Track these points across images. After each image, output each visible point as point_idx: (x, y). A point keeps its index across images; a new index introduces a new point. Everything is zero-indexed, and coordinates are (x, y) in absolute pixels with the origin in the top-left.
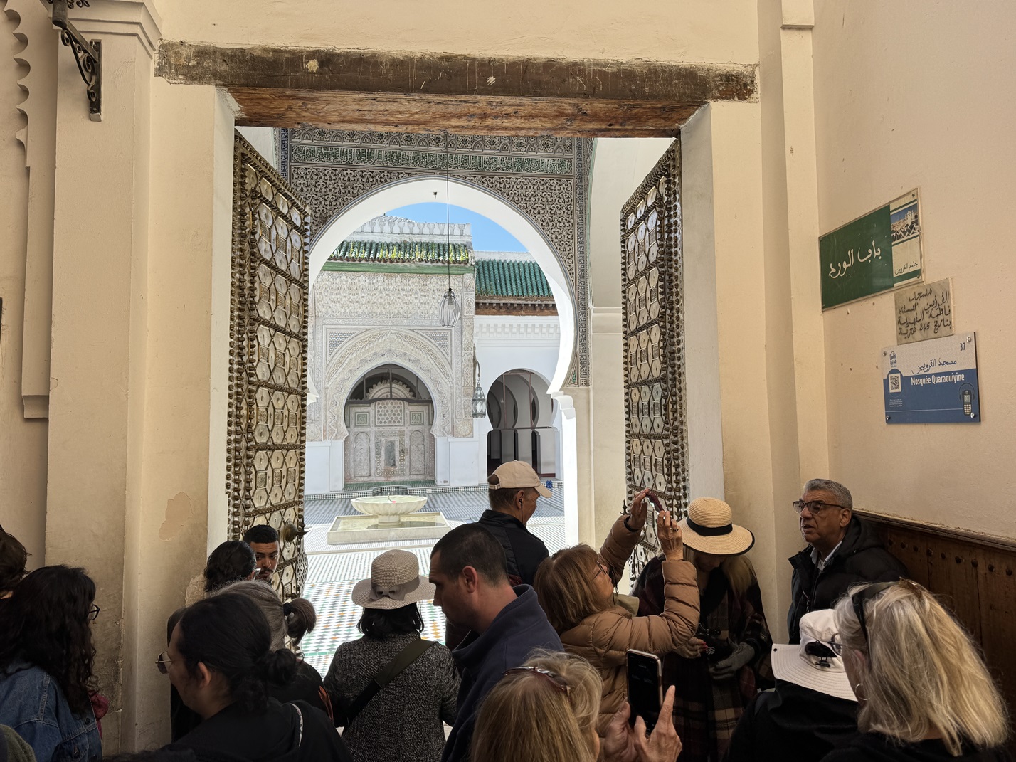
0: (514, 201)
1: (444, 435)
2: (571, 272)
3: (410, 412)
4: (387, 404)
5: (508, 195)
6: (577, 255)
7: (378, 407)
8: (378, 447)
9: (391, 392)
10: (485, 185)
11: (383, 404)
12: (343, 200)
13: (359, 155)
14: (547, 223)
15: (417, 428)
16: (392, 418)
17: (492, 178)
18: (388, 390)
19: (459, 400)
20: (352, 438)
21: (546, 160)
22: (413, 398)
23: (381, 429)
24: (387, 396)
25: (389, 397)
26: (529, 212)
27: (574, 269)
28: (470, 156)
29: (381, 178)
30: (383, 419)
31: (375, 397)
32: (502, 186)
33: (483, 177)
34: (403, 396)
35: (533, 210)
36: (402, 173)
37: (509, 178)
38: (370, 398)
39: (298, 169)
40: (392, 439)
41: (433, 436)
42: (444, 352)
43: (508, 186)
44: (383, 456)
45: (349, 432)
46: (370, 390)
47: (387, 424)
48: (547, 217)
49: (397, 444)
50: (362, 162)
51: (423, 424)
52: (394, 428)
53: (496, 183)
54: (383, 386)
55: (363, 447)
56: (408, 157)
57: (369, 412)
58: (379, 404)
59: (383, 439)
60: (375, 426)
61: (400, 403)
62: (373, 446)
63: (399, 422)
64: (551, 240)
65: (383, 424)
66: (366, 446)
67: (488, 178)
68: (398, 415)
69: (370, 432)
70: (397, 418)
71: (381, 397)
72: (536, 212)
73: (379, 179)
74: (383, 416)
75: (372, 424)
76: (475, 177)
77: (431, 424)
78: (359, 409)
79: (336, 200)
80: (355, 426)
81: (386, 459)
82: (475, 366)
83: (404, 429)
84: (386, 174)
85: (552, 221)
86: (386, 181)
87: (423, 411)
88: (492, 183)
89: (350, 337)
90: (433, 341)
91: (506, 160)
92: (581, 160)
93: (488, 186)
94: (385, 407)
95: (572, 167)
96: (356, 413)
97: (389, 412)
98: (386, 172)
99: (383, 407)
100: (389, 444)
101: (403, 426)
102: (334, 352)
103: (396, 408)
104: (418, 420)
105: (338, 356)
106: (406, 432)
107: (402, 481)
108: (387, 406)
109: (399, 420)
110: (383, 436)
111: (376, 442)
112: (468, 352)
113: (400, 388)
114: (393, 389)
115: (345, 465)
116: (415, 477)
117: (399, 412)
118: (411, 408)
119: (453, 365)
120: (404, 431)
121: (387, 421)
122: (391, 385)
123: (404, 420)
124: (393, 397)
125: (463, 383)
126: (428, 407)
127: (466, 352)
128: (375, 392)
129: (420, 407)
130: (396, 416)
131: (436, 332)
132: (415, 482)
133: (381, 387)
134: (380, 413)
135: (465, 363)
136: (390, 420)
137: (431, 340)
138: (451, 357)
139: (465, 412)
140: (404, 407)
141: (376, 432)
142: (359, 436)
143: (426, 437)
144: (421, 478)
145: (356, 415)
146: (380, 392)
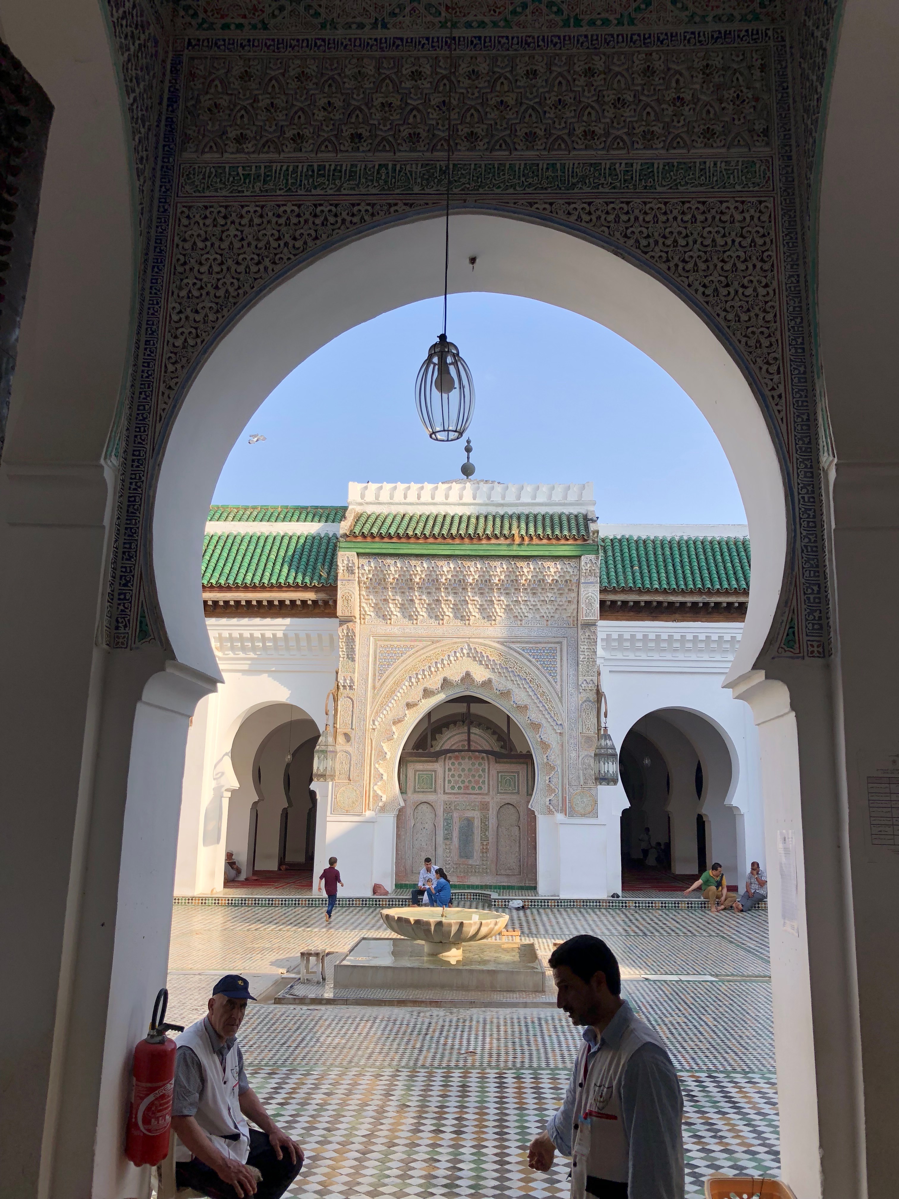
0: (639, 248)
1: (550, 812)
2: (776, 393)
3: (498, 773)
4: (463, 758)
5: (626, 236)
6: (788, 355)
7: (448, 764)
8: (448, 827)
9: (469, 740)
10: (573, 218)
11: (457, 758)
12: (274, 263)
13: (312, 176)
14: (716, 290)
15: (508, 798)
16: (470, 782)
17: (590, 204)
18: (465, 736)
19: (574, 754)
20: (409, 811)
21: (710, 163)
22: (503, 751)
23: (452, 798)
24: (463, 746)
25: (466, 748)
26: (673, 269)
27: (781, 387)
28: (543, 165)
29: (353, 215)
30: (456, 782)
31: (444, 748)
32: (611, 218)
33: (569, 204)
34: (487, 747)
35: (681, 265)
36: (396, 204)
37: (628, 203)
38: (438, 749)
39: (189, 208)
40: (469, 814)
41: (533, 812)
42: (550, 678)
43: (625, 218)
44: (456, 841)
45: (405, 801)
46: (437, 736)
47: (462, 791)
48: (715, 277)
49: (477, 823)
50: (315, 188)
51: (518, 793)
52: (472, 797)
53: (599, 213)
54: (457, 731)
55: (426, 826)
56: (411, 172)
57: (435, 771)
58: (450, 758)
59: (456, 815)
60: (445, 793)
61: (483, 758)
62: (441, 823)
63: (480, 788)
64: (723, 324)
65: (456, 791)
66: (430, 825)
67: (579, 206)
68: (480, 776)
69: (436, 802)
70: (477, 782)
71: (453, 748)
72: (689, 266)
73: (348, 219)
74: (457, 778)
75: (440, 790)
76: (551, 204)
77: (530, 793)
78: (419, 766)
79: (258, 264)
80: (415, 791)
81: (460, 847)
82: (599, 701)
83: (487, 799)
84: (363, 207)
85: (727, 285)
86: (362, 220)
87: (518, 773)
88: (590, 213)
89: (408, 654)
90: (533, 660)
91: (620, 168)
92: (790, 158)
93: (579, 218)
94: (460, 764)
95: (769, 174)
96: (416, 771)
97: (466, 772)
98: (363, 204)
99: (456, 763)
100: (465, 822)
101: (486, 794)
102: (385, 675)
103: (477, 765)
104: (510, 785)
105: (390, 682)
106: (491, 805)
107: (484, 884)
108: (462, 762)
109: (481, 785)
110: (455, 809)
111: (445, 819)
112: (588, 679)
113: (483, 735)
114: (472, 737)
115: (397, 854)
116: (506, 880)
117: (481, 772)
118: (499, 767)
119: (565, 699)
120: (488, 802)
121: (462, 786)
122: (469, 730)
123: (489, 785)
124: (472, 748)
125: (580, 727)
126: (525, 766)
127: (585, 678)
128: (445, 739)
129: (513, 765)
130: (477, 778)
131: (539, 645)
132: (504, 887)
133: (454, 733)
134: (452, 772)
135: (584, 695)
136: (467, 784)
137: (531, 658)
138: (561, 685)
139: (584, 775)
140: (489, 764)
141: (445, 803)
142: (419, 808)
143: (521, 814)
144: (514, 881)
145: (415, 775)
146: (452, 739)
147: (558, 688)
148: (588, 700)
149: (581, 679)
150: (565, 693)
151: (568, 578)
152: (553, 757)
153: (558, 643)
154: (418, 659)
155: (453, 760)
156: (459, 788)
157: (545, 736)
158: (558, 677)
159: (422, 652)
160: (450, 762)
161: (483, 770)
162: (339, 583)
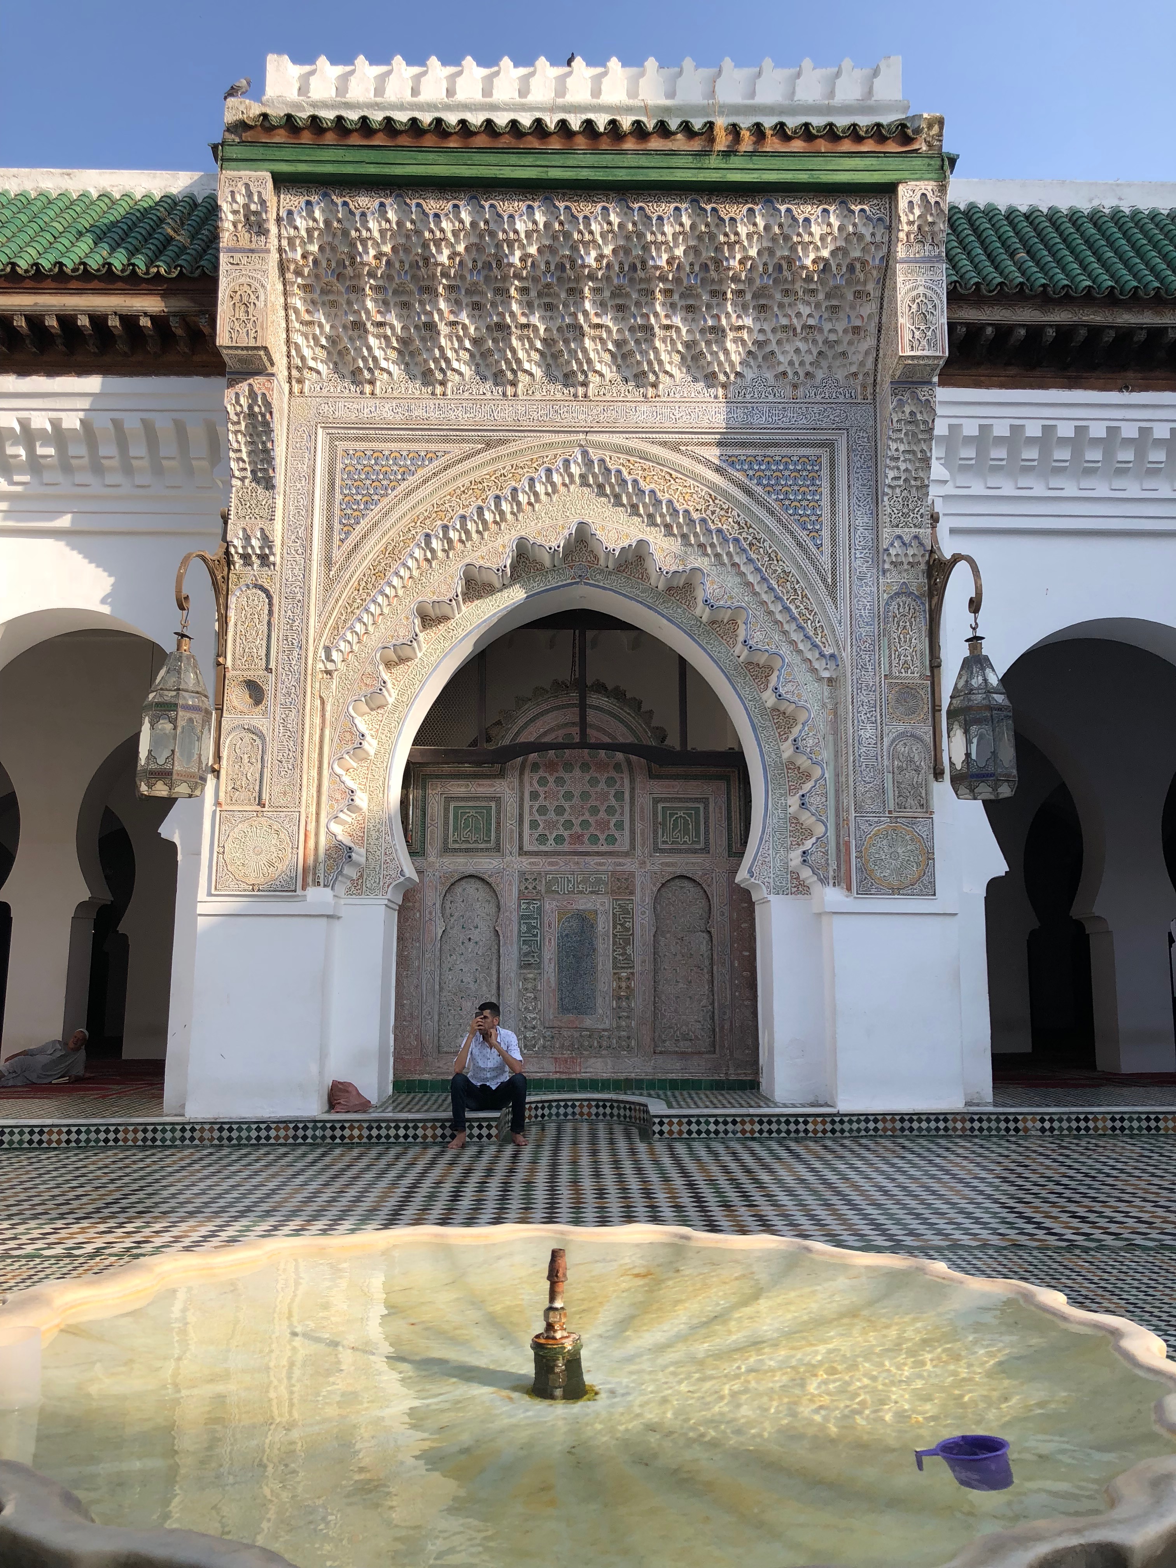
1: (800, 888)
3: (656, 801)
4: (568, 767)
7: (531, 781)
8: (531, 937)
9: (583, 723)
11: (551, 767)
15: (683, 864)
16: (585, 824)
18: (572, 715)
19: (869, 733)
20: (432, 898)
22: (667, 747)
23: (541, 864)
24: (569, 735)
25: (576, 741)
30: (551, 826)
31: (522, 739)
34: (626, 738)
38: (504, 744)
40: (583, 903)
41: (748, 893)
42: (802, 535)
44: (550, 970)
45: (420, 872)
47: (566, 847)
49: (604, 925)
51: (707, 851)
52: (592, 861)
54: (553, 704)
55: (475, 935)
57: (498, 800)
58: (535, 767)
59: (550, 905)
60: (522, 852)
61: (617, 767)
62: (512, 929)
63: (611, 839)
65: (550, 846)
66: (482, 934)
68: (610, 810)
69: (500, 872)
70: (603, 825)
71: (543, 740)
74: (552, 815)
75: (508, 846)
77: (737, 851)
78: (458, 788)
80: (446, 850)
81: (560, 983)
82: (934, 593)
83: (629, 865)
87: (705, 801)
90: (759, 490)
94: (560, 781)
96: (448, 799)
97: (576, 801)
99: (551, 779)
100: (574, 923)
101: (626, 854)
102: (359, 530)
103: (602, 786)
104: (686, 832)
105: (372, 548)
106: (638, 883)
107: (622, 1076)
108: (566, 776)
109: (613, 831)
110: (549, 891)
111: (522, 917)
112: (907, 533)
113: (616, 710)
114: (592, 716)
115: (399, 1005)
116: (678, 1065)
117: (613, 802)
118: (659, 788)
119: (843, 591)
120: (632, 874)
121: (566, 834)
122: (583, 698)
123: (632, 832)
124: (593, 741)
125: (885, 661)
126: (723, 785)
127: (898, 531)
128: (521, 722)
129: (694, 783)
130: (602, 814)
131: (771, 451)
132: (674, 1085)
133: (545, 707)
134: (541, 801)
135: (894, 580)
136: (577, 829)
137: (752, 485)
138: (833, 554)
139: (898, 784)
140: (632, 781)
141: (522, 874)
142: (458, 890)
143: (715, 901)
144: (697, 1070)
145: (447, 810)
146: (539, 723)
147: (825, 560)
148: (903, 592)
149: (887, 533)
150: (843, 570)
151: (857, 254)
152: (810, 742)
153: (822, 445)
154: (449, 489)
155: (541, 773)
156: (559, 839)
157: (790, 687)
158: (826, 533)
159: (460, 468)
160: (536, 777)
161: (619, 796)
162: (223, 258)
